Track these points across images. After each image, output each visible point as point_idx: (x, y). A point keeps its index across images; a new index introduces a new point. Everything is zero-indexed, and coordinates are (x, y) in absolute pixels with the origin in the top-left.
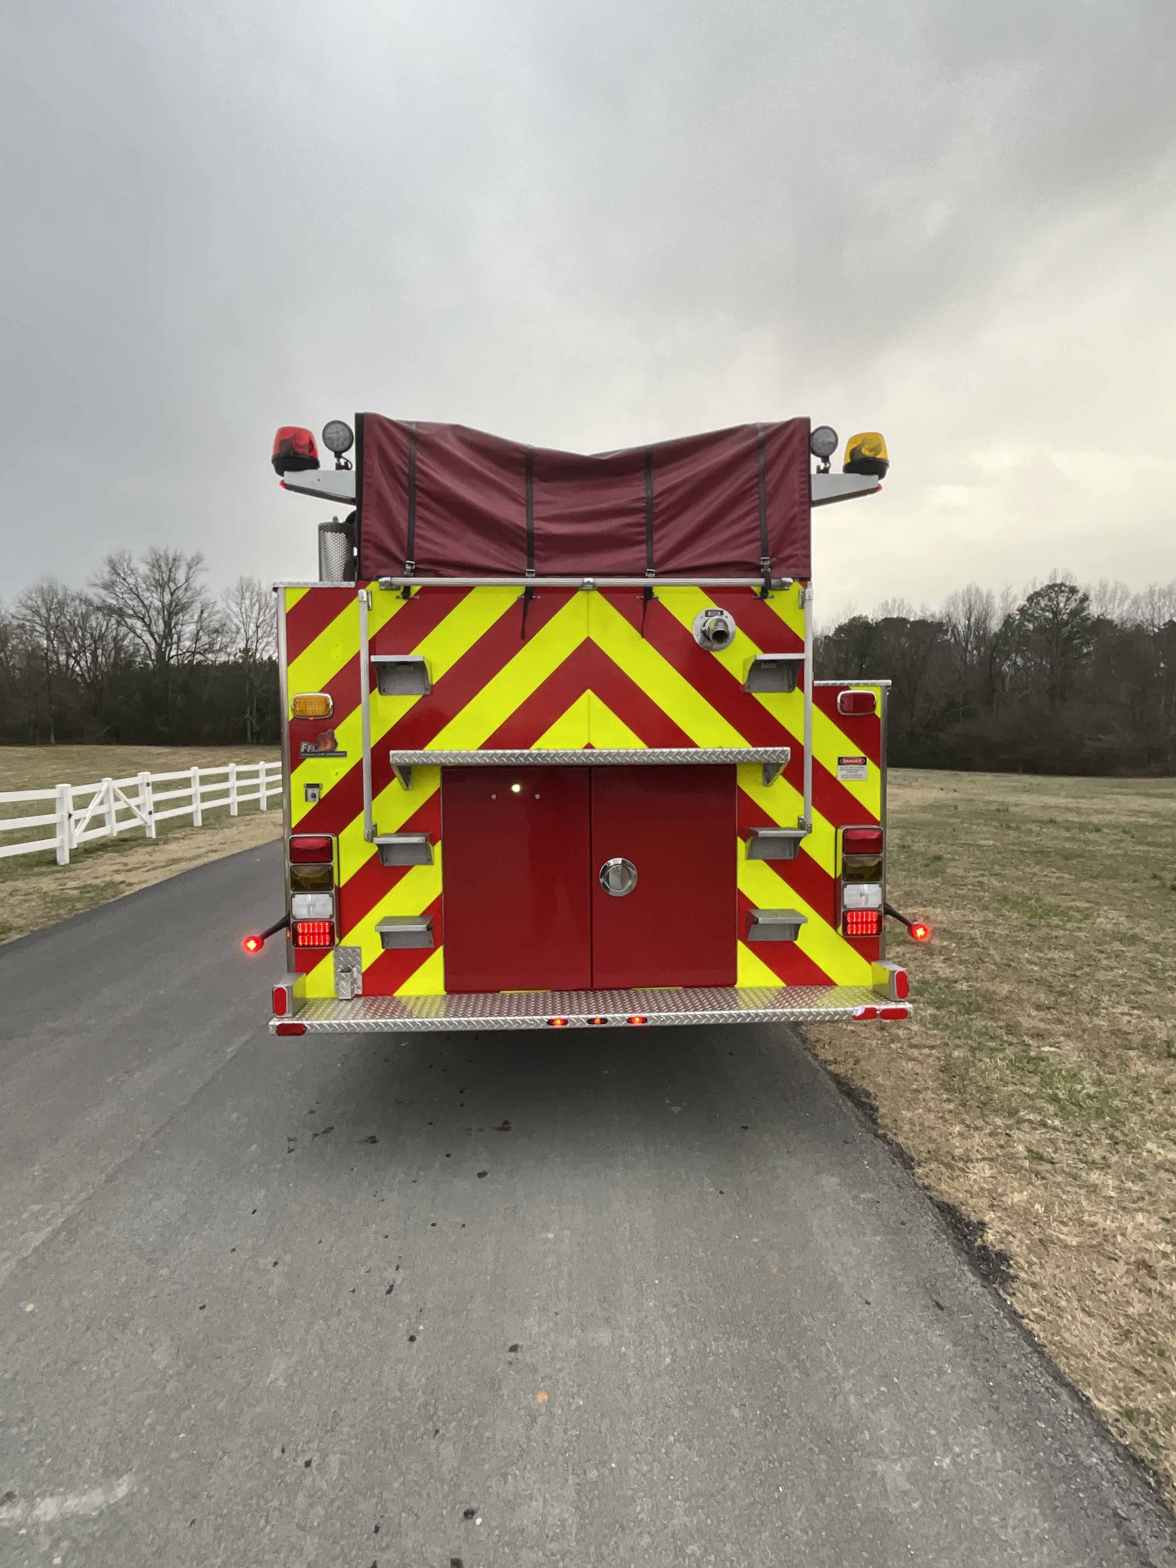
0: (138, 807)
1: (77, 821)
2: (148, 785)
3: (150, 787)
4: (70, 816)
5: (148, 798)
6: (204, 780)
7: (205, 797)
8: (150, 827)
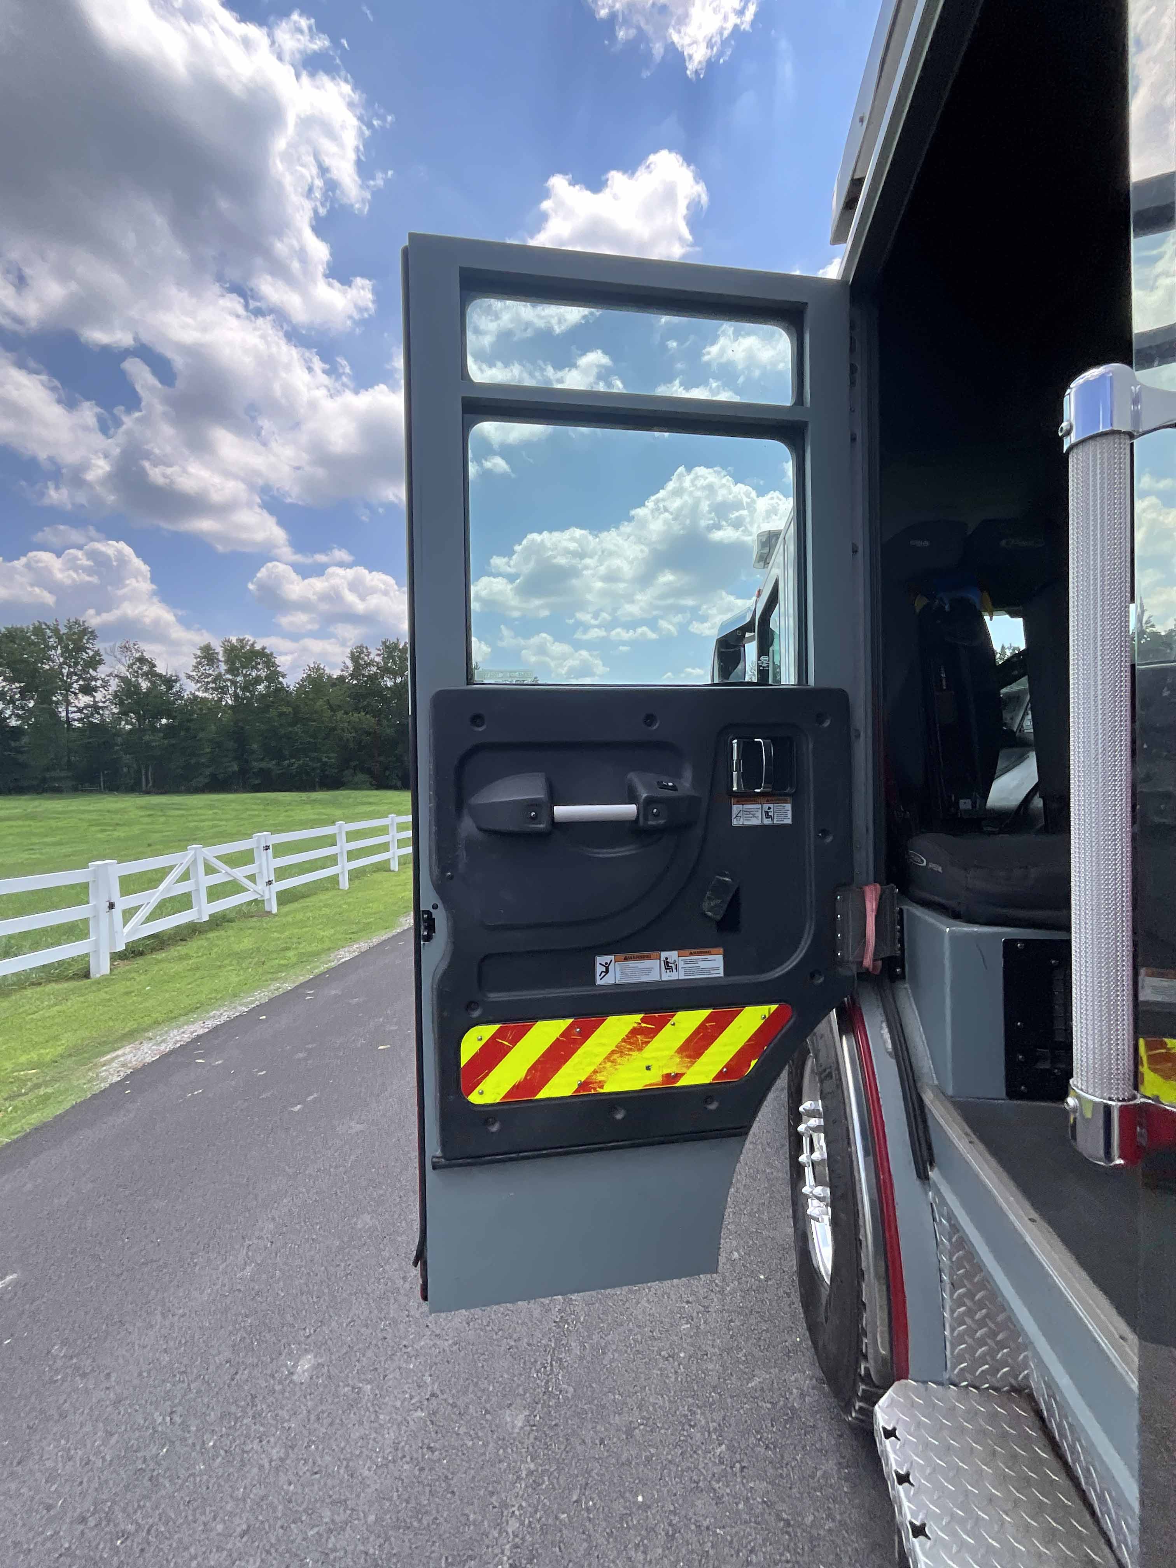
0: (252, 878)
1: (128, 914)
2: (267, 848)
3: (270, 851)
4: (112, 906)
5: (267, 864)
6: (352, 836)
7: (352, 855)
8: (269, 900)
